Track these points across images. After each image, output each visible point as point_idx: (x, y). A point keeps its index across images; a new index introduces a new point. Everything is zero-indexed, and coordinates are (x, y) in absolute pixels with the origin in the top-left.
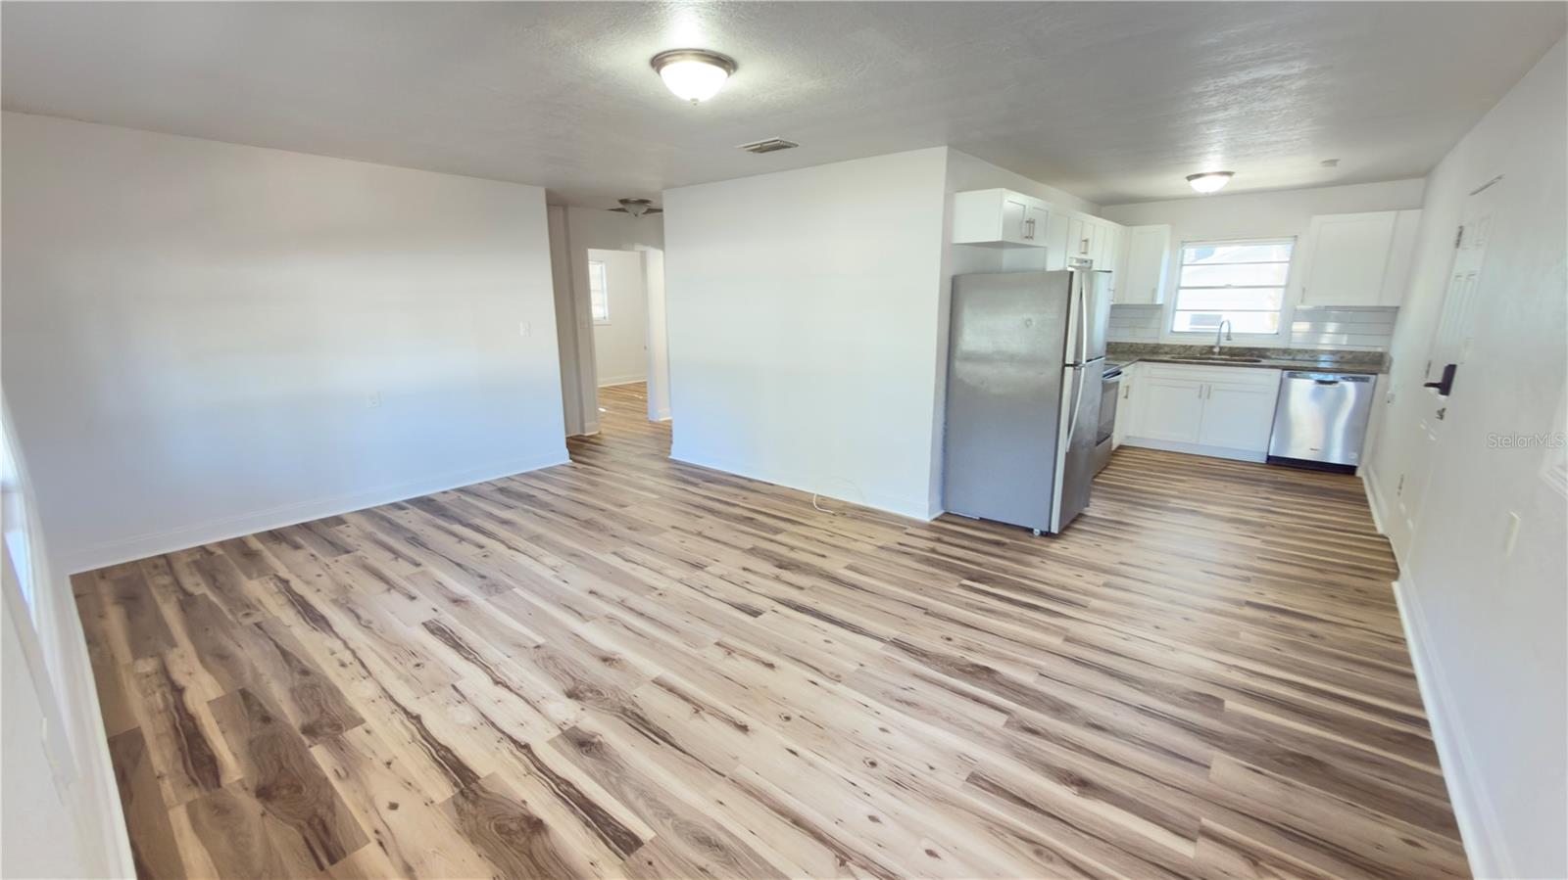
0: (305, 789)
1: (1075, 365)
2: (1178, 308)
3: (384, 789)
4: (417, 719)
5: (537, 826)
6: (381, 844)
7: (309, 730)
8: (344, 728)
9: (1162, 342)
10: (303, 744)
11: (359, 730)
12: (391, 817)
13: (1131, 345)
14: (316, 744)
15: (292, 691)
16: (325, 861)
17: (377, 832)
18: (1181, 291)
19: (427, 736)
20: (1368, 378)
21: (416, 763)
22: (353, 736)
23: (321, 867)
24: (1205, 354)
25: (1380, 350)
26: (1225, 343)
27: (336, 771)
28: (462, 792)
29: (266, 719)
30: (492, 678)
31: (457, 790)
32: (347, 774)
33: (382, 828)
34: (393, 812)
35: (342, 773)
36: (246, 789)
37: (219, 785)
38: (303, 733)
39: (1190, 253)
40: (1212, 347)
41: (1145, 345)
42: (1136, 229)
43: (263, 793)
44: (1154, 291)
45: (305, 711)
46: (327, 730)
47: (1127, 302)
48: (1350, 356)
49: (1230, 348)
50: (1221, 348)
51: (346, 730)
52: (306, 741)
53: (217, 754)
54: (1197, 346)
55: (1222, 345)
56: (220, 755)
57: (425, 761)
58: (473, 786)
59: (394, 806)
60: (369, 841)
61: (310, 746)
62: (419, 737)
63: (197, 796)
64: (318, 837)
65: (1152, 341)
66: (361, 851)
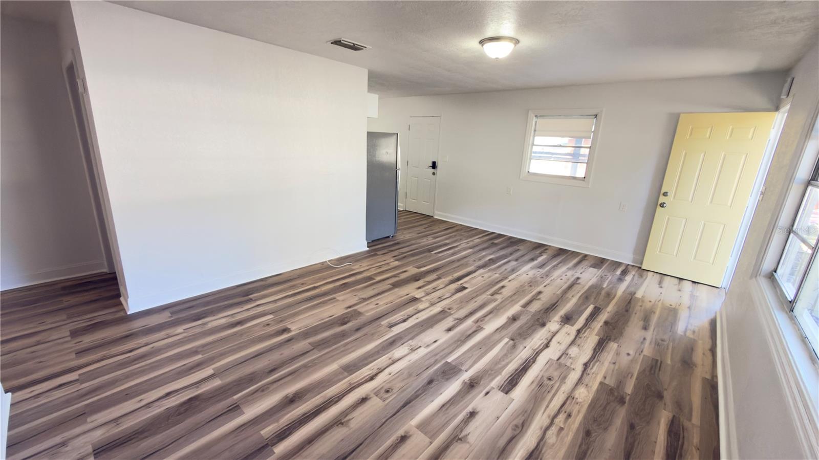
0: (646, 384)
3: (624, 360)
4: (586, 365)
5: (606, 323)
6: (642, 352)
7: (622, 401)
8: (610, 388)
10: (630, 399)
11: (607, 382)
12: (631, 352)
14: (626, 393)
15: (606, 429)
16: (659, 362)
17: (640, 354)
19: (593, 357)
21: (608, 356)
22: (610, 382)
23: (661, 362)
27: (631, 378)
28: (610, 340)
29: (632, 427)
30: (545, 349)
31: (609, 342)
32: (629, 373)
33: (638, 354)
34: (630, 353)
35: (630, 376)
36: (665, 404)
37: (674, 416)
38: (625, 403)
43: (660, 396)
45: (613, 412)
46: (616, 394)
51: (610, 386)
52: (628, 398)
53: (666, 433)
56: (665, 431)
57: (605, 354)
58: (605, 338)
59: (628, 354)
60: (644, 355)
61: (629, 395)
62: (595, 359)
63: (685, 421)
64: (655, 368)
66: (648, 355)
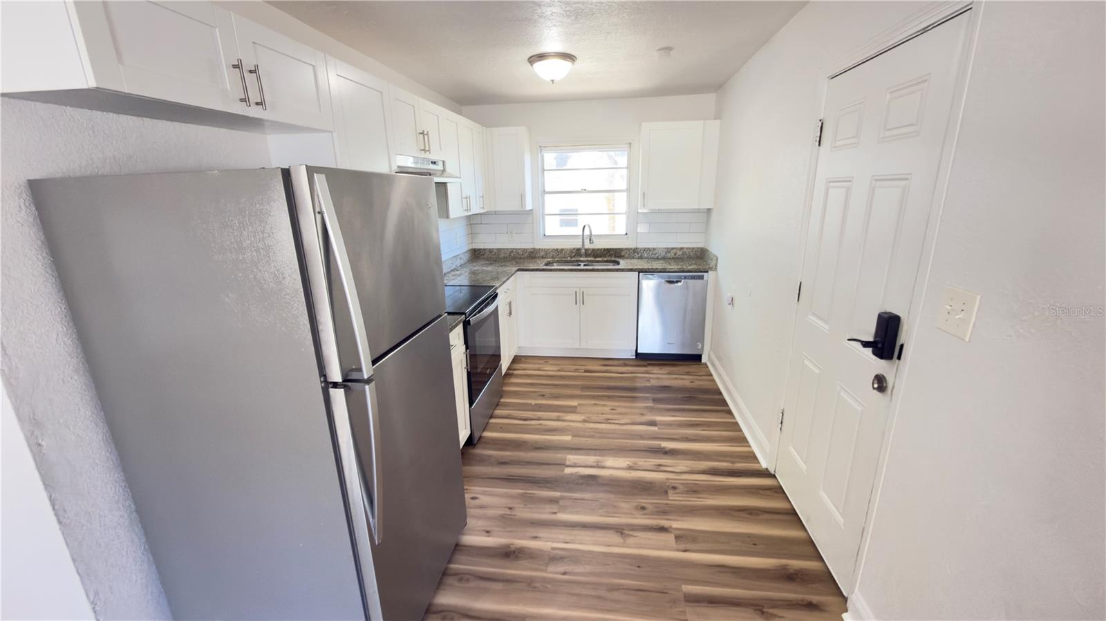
1: (349, 382)
2: (546, 213)
9: (537, 247)
13: (512, 251)
18: (546, 196)
20: (703, 276)
24: (574, 256)
25: (700, 246)
26: (588, 245)
39: (550, 158)
40: (578, 250)
41: (524, 250)
42: (495, 130)
44: (522, 197)
47: (499, 208)
48: (680, 253)
49: (593, 250)
50: (586, 250)
54: (567, 249)
55: (586, 247)
65: (529, 246)
